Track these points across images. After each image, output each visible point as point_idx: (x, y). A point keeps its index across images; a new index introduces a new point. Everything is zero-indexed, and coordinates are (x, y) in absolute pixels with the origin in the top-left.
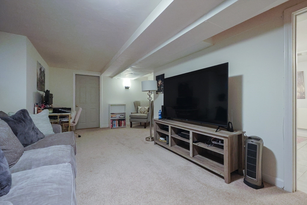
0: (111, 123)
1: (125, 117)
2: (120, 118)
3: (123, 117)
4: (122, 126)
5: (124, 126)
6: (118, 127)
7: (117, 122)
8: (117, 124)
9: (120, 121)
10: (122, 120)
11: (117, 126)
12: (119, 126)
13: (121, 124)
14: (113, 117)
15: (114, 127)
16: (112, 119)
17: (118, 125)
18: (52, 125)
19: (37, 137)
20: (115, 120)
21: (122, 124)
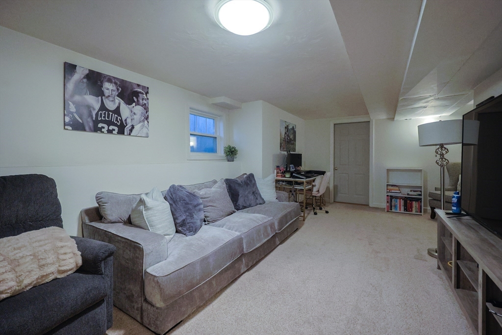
0: (388, 202)
1: (420, 195)
2: (409, 195)
3: (415, 193)
4: (414, 212)
5: (417, 212)
6: (402, 211)
7: (402, 202)
8: (400, 206)
9: (408, 201)
10: (412, 199)
11: (400, 210)
12: (406, 209)
13: (411, 207)
14: (392, 191)
15: (393, 211)
16: (390, 194)
17: (402, 208)
18: (277, 191)
19: (256, 201)
20: (397, 198)
21: (414, 209)
